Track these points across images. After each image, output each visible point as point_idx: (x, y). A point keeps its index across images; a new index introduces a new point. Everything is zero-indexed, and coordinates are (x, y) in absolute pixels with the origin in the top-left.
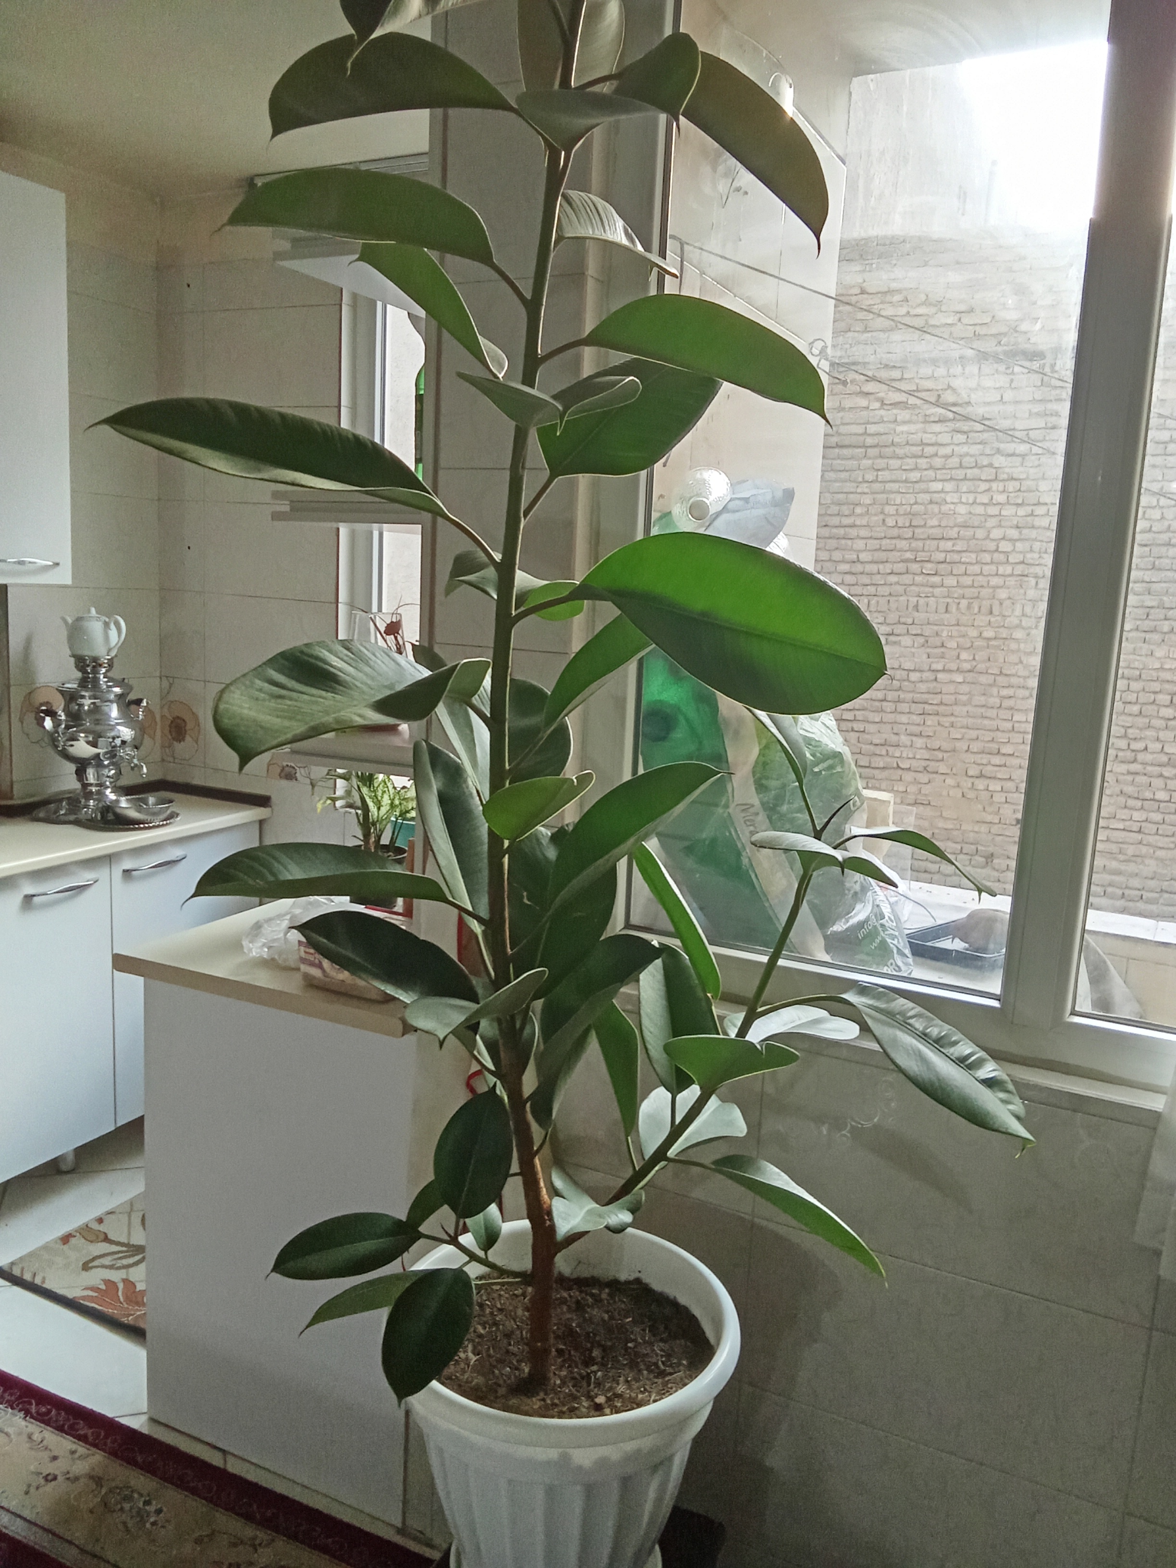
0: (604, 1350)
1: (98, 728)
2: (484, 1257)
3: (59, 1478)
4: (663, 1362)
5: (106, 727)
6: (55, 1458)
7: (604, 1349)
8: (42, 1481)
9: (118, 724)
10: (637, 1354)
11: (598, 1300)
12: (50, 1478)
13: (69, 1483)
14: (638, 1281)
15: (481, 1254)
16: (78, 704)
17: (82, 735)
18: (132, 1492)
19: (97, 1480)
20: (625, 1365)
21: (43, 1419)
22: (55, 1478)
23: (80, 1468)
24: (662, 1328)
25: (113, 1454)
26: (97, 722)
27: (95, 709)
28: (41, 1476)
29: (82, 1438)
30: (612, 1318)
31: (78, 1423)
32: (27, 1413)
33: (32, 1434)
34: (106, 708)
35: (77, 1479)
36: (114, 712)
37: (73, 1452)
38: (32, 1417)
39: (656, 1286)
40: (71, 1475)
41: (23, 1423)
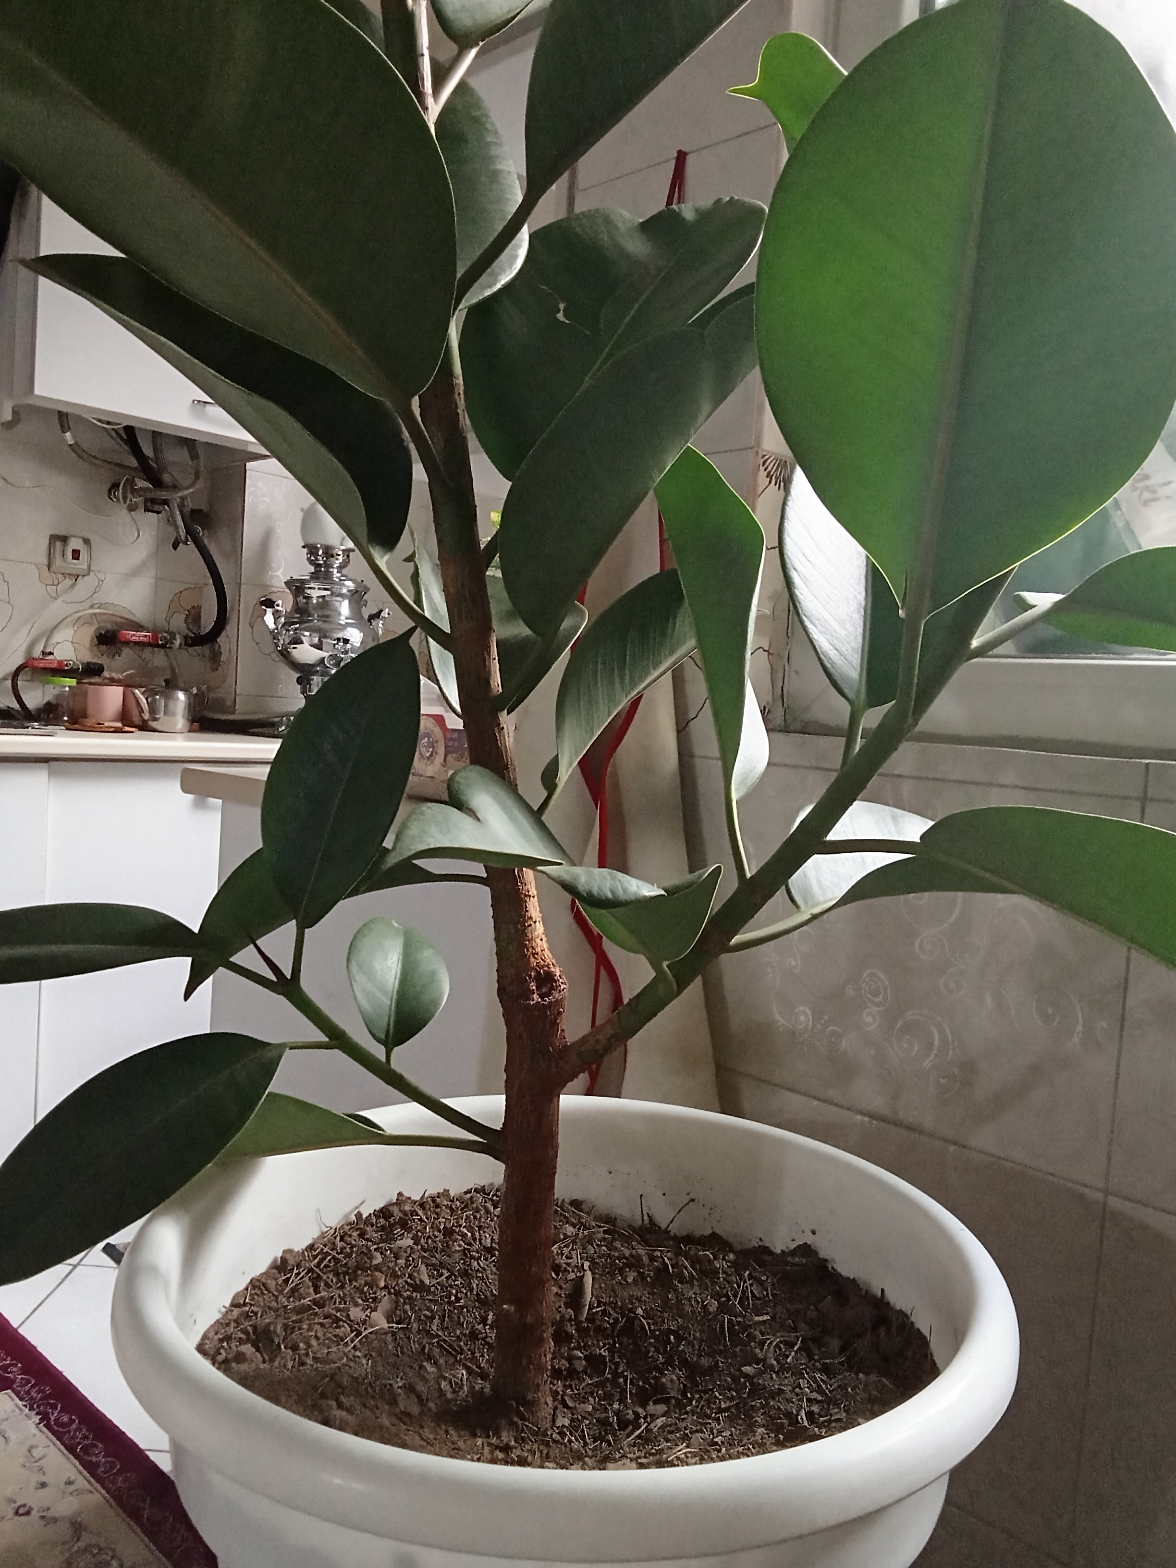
0: (690, 1377)
1: (326, 626)
2: (384, 1059)
3: (33, 1513)
4: (810, 1415)
5: (333, 626)
6: (43, 1485)
7: (692, 1370)
8: (10, 1513)
9: (348, 625)
10: (756, 1391)
11: (707, 1273)
12: (23, 1511)
13: (42, 1523)
14: (806, 1250)
15: (378, 1051)
16: (305, 597)
17: (307, 634)
18: (113, 1557)
19: (77, 1527)
20: (720, 1410)
21: (58, 1431)
22: (28, 1513)
23: (66, 1506)
24: (835, 1343)
25: (118, 1498)
26: (325, 618)
27: (324, 603)
28: (13, 1505)
29: (90, 1467)
30: (724, 1308)
31: (95, 1446)
32: (45, 1418)
33: (36, 1446)
34: (337, 604)
35: (55, 1520)
36: (345, 608)
37: (69, 1483)
38: (48, 1426)
39: (846, 1268)
40: (49, 1514)
41: (34, 1430)
